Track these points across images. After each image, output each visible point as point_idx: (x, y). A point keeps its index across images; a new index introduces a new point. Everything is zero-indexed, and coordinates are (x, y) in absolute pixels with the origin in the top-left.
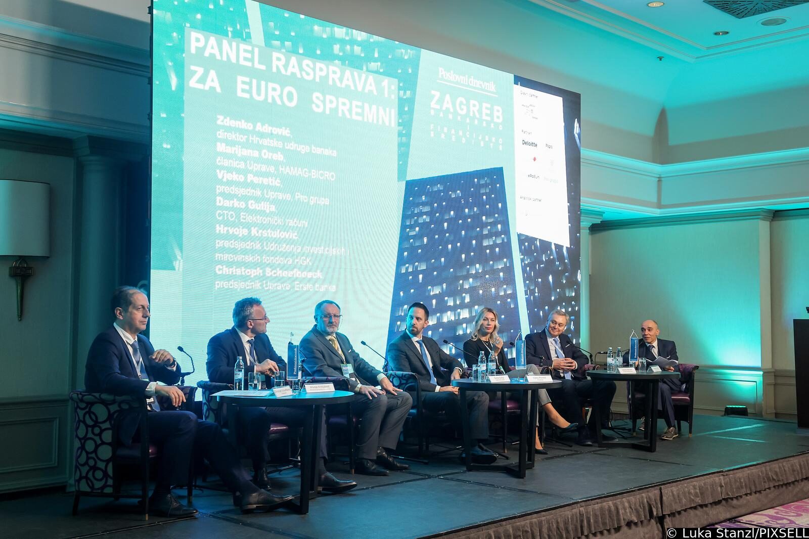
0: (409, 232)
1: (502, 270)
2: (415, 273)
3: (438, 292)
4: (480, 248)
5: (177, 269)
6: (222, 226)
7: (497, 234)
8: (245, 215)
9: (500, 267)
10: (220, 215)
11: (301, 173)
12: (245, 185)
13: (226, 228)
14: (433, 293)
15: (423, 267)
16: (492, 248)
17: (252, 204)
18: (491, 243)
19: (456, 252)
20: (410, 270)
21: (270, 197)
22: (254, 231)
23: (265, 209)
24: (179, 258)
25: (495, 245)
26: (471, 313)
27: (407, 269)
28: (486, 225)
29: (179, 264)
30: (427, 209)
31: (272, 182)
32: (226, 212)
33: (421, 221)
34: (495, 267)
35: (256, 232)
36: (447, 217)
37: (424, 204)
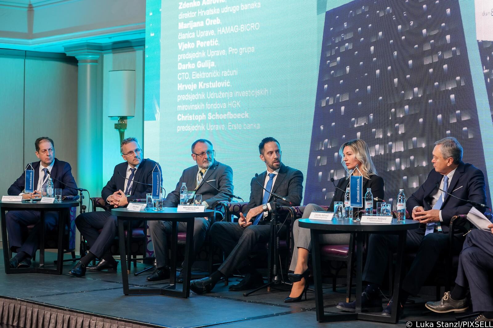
0: (329, 63)
1: (452, 91)
2: (337, 105)
3: (363, 124)
4: (419, 68)
5: (157, 119)
6: (181, 84)
7: (446, 48)
8: (195, 74)
9: (450, 88)
10: (180, 76)
11: (233, 30)
12: (195, 50)
13: (183, 86)
14: (358, 125)
15: (346, 98)
16: (437, 66)
17: (199, 63)
18: (436, 60)
19: (387, 77)
20: (331, 103)
21: (211, 56)
22: (200, 85)
23: (208, 66)
24: (158, 111)
25: (442, 61)
26: (407, 147)
27: (328, 102)
28: (427, 39)
29: (157, 116)
30: (349, 36)
31: (212, 43)
32: (183, 73)
33: (342, 50)
34: (443, 89)
35: (202, 86)
36: (374, 40)
37: (346, 32)
